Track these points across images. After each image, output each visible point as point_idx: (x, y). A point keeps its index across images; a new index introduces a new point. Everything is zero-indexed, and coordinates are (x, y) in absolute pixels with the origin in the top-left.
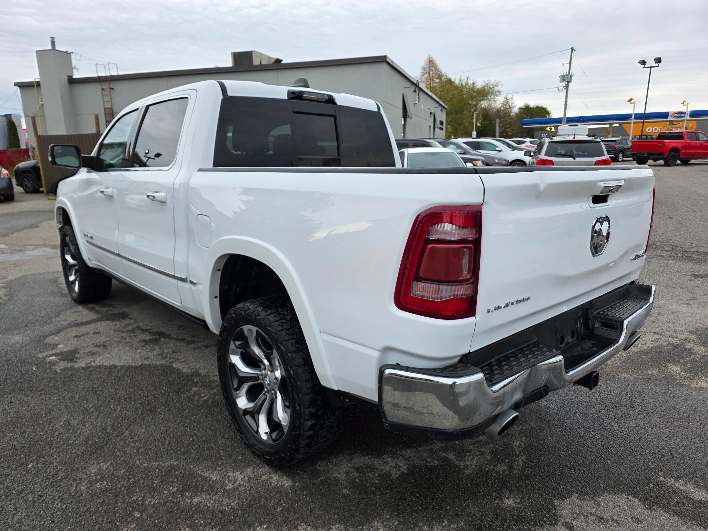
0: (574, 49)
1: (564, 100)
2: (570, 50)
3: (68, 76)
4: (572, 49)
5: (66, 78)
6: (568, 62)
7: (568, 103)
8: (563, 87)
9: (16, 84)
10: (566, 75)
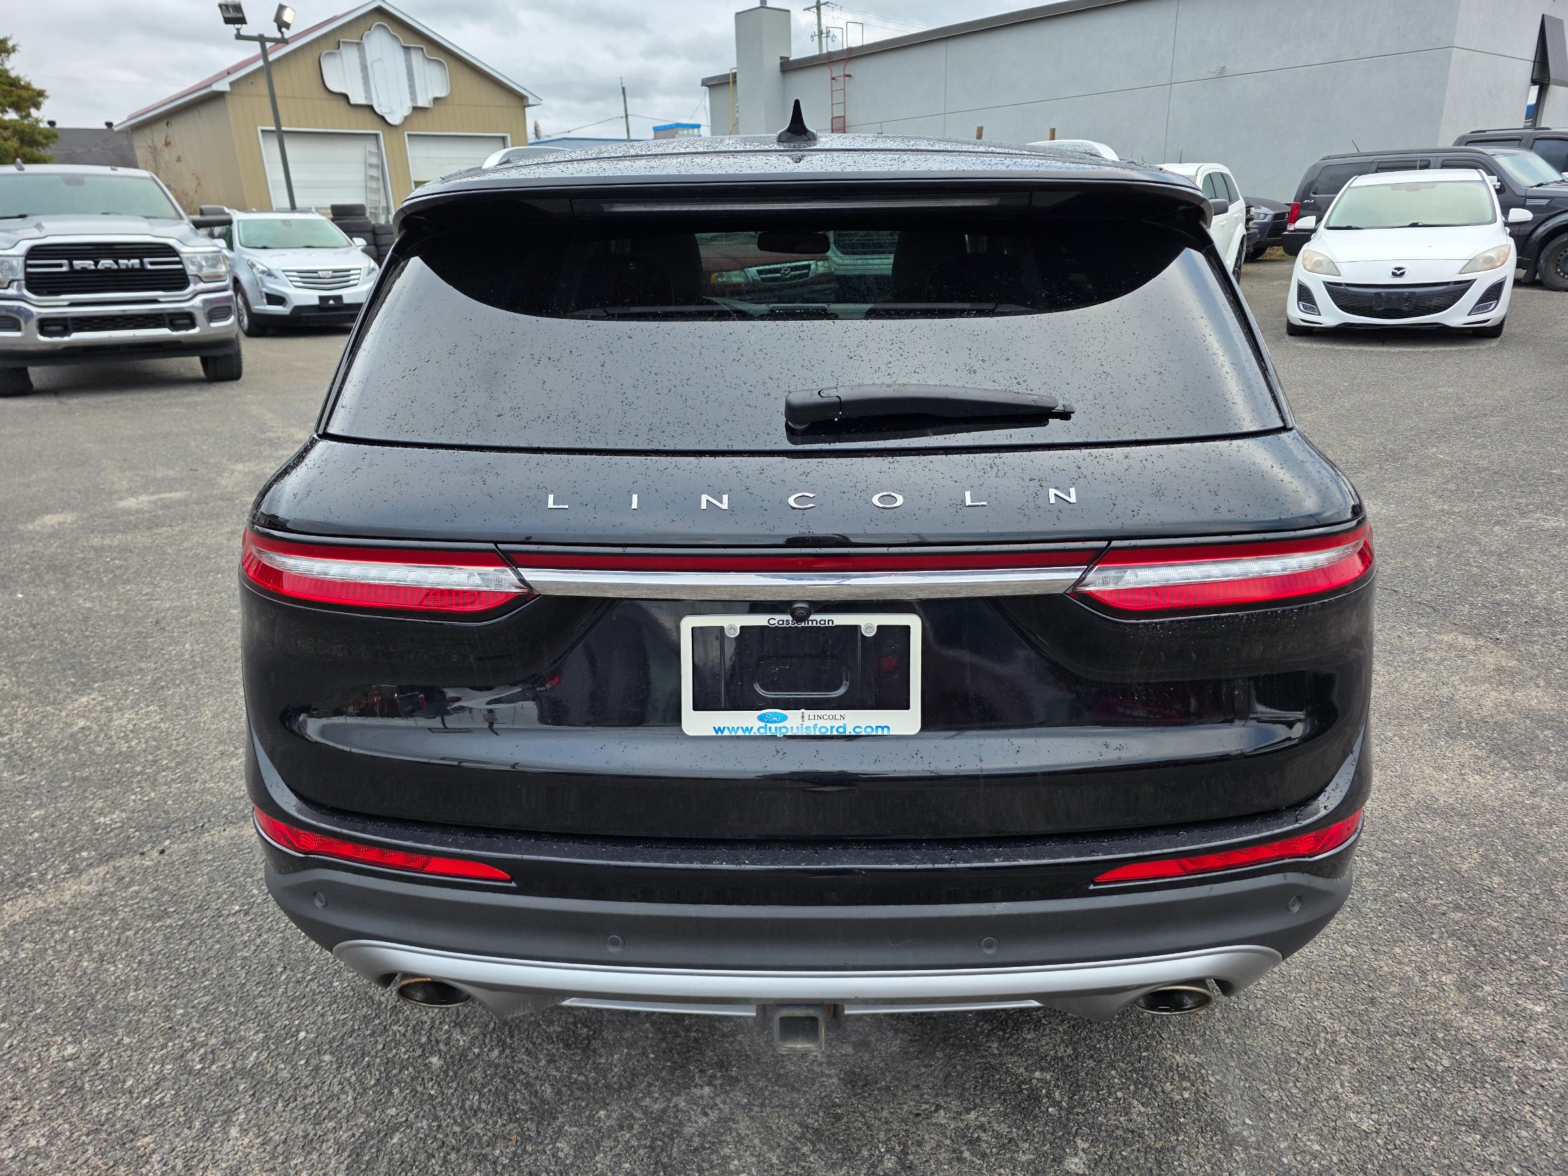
3: (782, 58)
5: (778, 62)
9: (705, 83)
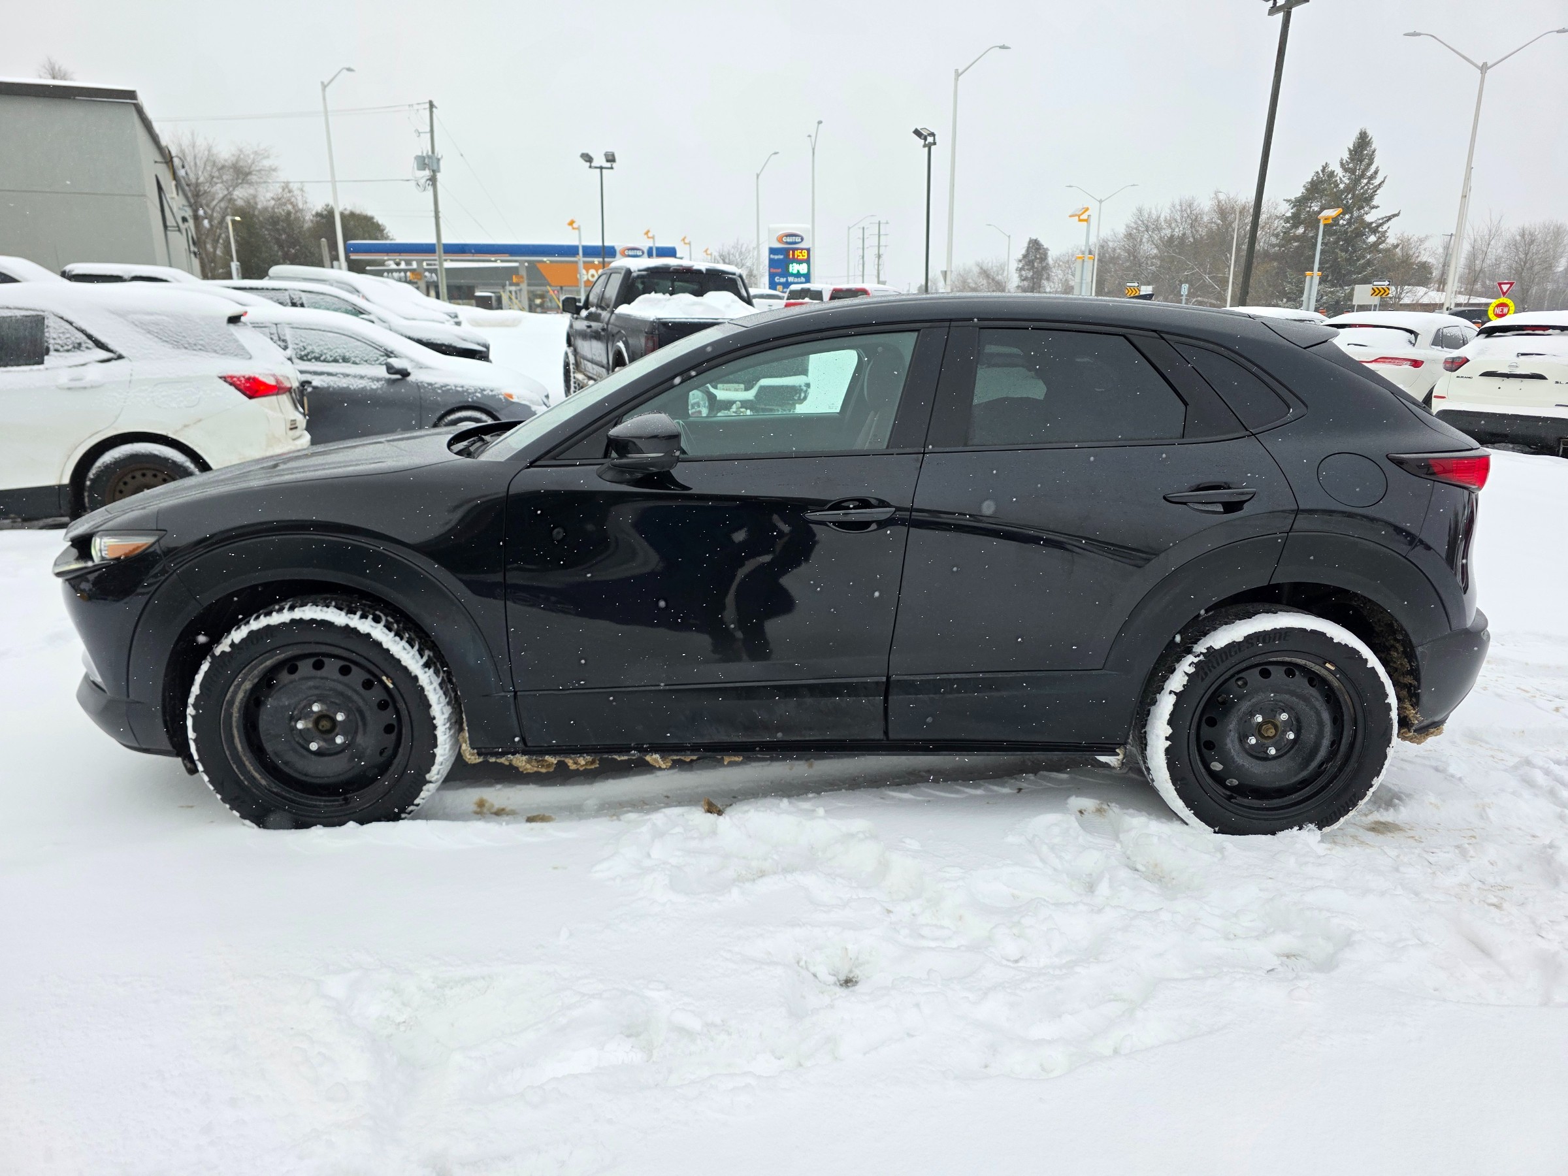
0: (435, 103)
1: (432, 207)
2: (427, 106)
4: (432, 105)
6: (428, 129)
7: (441, 215)
8: (423, 181)
10: (429, 157)
